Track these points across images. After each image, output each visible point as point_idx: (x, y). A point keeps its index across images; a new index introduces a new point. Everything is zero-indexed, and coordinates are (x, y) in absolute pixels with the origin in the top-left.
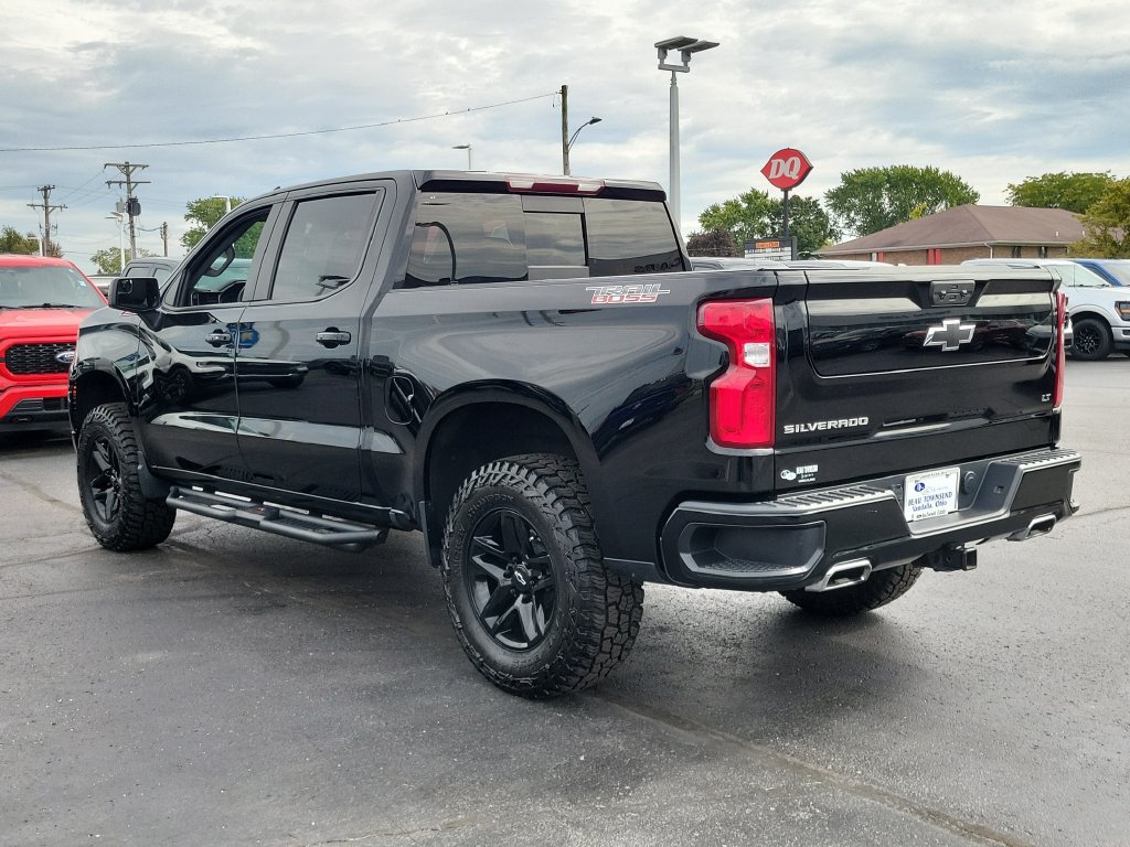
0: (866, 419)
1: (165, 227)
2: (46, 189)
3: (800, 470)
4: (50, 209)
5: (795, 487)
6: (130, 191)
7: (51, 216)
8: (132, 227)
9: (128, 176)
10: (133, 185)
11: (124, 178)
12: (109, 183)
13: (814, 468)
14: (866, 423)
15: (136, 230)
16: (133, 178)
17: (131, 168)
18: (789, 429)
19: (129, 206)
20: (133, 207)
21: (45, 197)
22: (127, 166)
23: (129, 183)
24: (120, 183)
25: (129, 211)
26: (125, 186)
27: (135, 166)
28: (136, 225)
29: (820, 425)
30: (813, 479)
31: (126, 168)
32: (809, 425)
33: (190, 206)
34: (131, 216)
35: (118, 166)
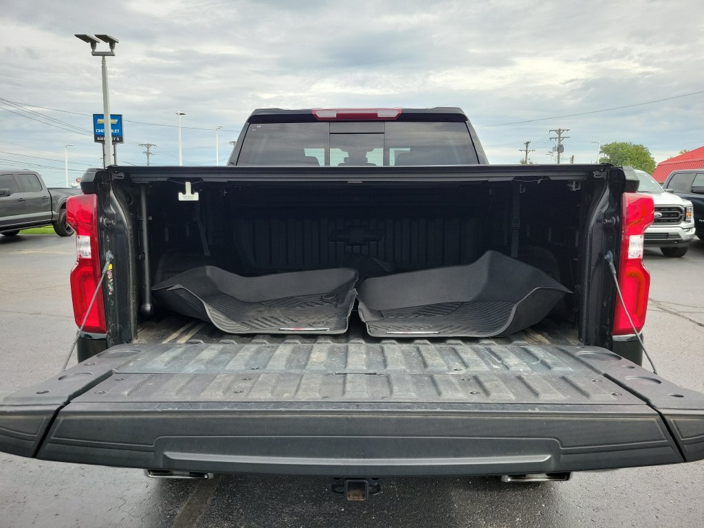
1: (573, 158)
2: (527, 143)
4: (528, 152)
6: (560, 141)
7: (528, 155)
8: (559, 158)
9: (560, 135)
10: (561, 139)
11: (558, 136)
12: (551, 139)
16: (561, 135)
19: (558, 149)
20: (560, 149)
21: (527, 147)
22: (560, 130)
25: (558, 151)
26: (557, 139)
27: (563, 130)
28: (561, 156)
31: (559, 131)
33: (602, 147)
34: (559, 153)
35: (556, 131)
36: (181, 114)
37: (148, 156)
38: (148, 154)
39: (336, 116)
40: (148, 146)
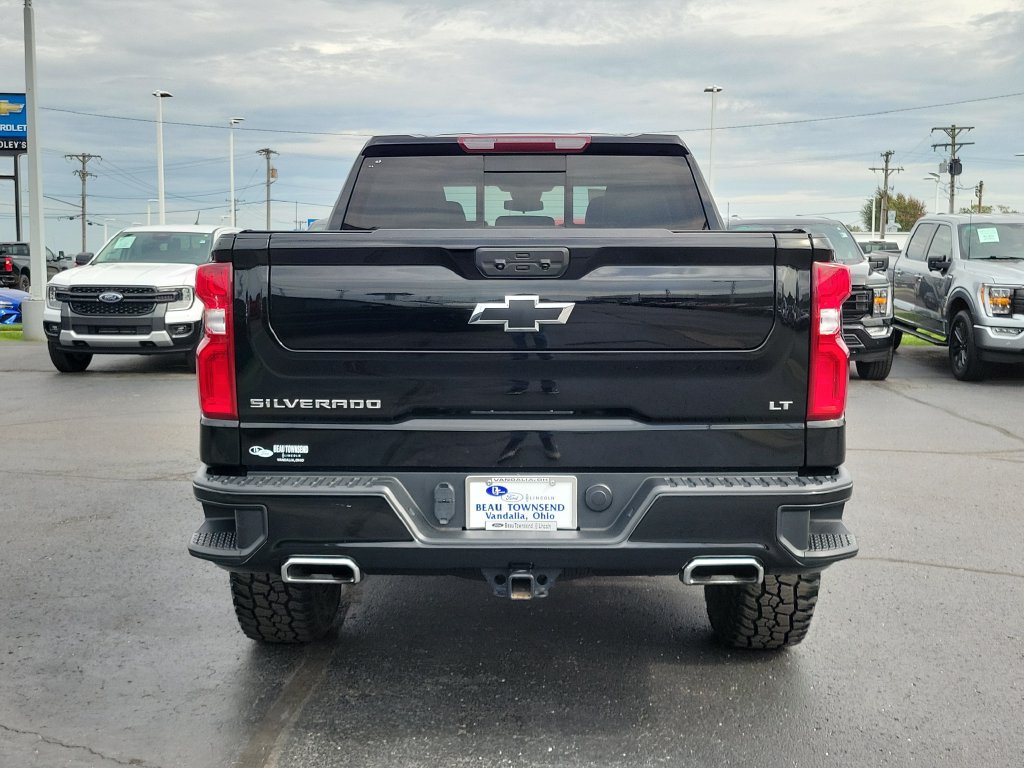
0: (379, 402)
1: (981, 186)
2: (888, 155)
3: (277, 448)
4: (889, 171)
5: (272, 466)
6: (954, 153)
7: (890, 178)
8: (952, 186)
9: (953, 138)
10: (957, 147)
11: (950, 141)
12: (935, 146)
13: (305, 449)
14: (378, 406)
15: (956, 189)
17: (957, 131)
18: (257, 403)
19: (951, 167)
20: (955, 167)
21: (887, 161)
22: (953, 128)
23: (953, 145)
24: (946, 145)
25: (951, 171)
26: (949, 148)
27: (961, 129)
28: (956, 185)
29: (305, 403)
30: (302, 460)
31: (952, 131)
32: (286, 401)
34: (953, 176)
35: (945, 129)
36: (162, 95)
37: (84, 180)
38: (83, 175)
39: (492, 147)
40: (85, 158)
